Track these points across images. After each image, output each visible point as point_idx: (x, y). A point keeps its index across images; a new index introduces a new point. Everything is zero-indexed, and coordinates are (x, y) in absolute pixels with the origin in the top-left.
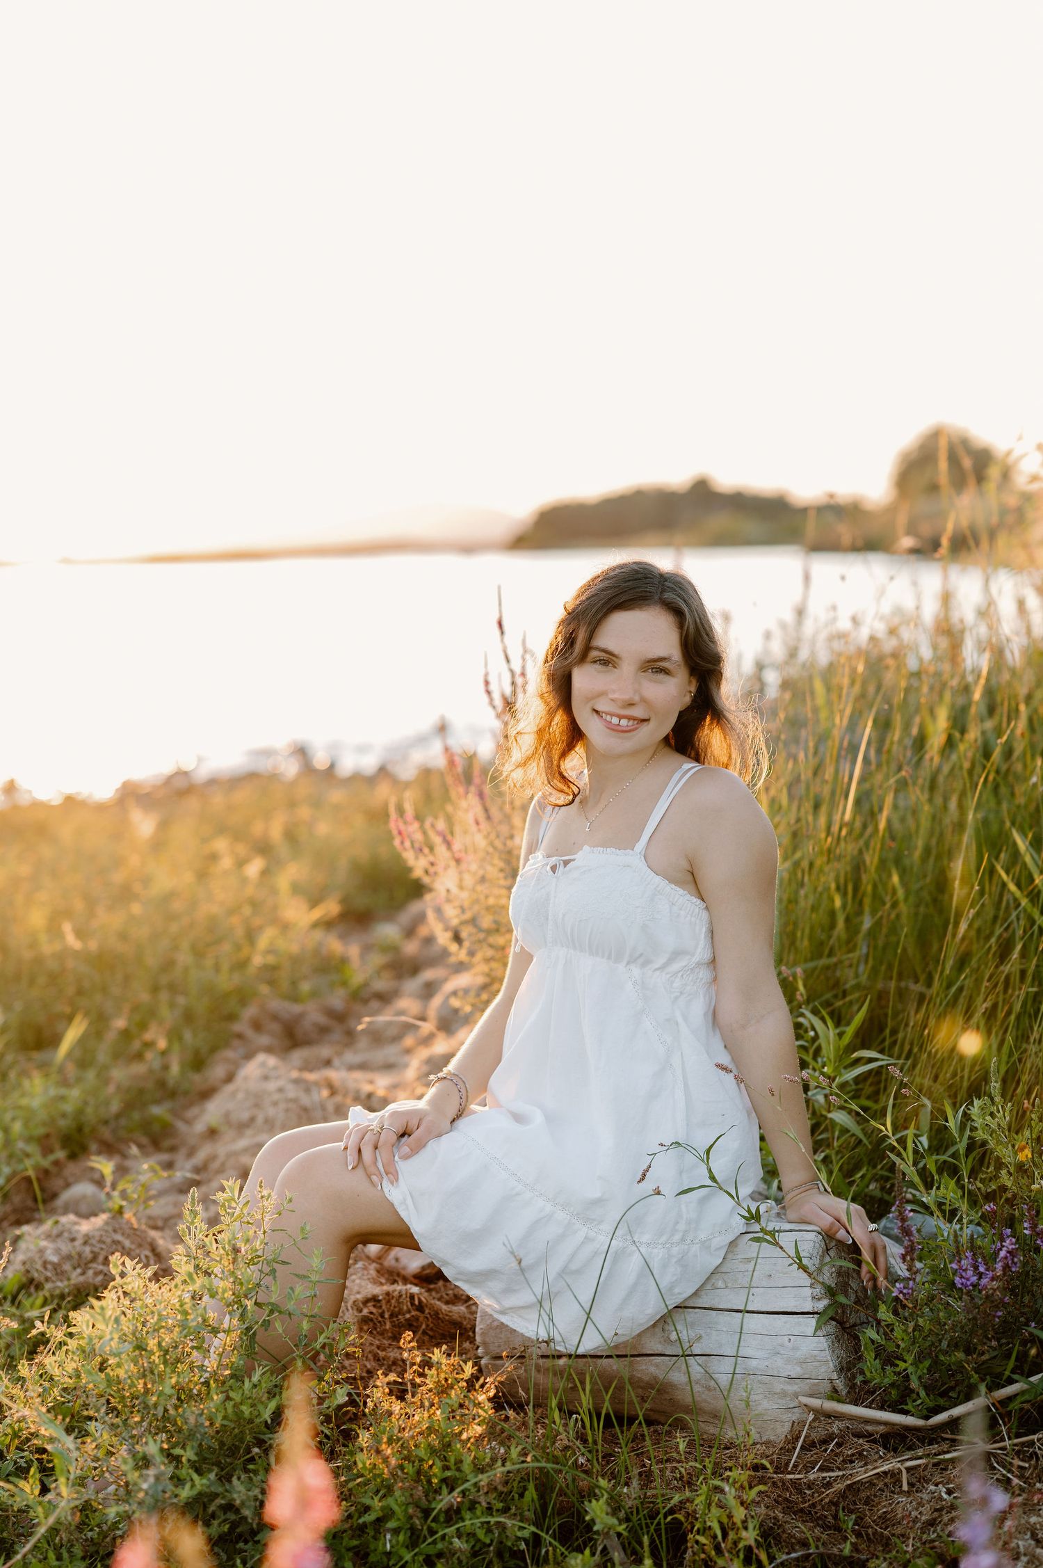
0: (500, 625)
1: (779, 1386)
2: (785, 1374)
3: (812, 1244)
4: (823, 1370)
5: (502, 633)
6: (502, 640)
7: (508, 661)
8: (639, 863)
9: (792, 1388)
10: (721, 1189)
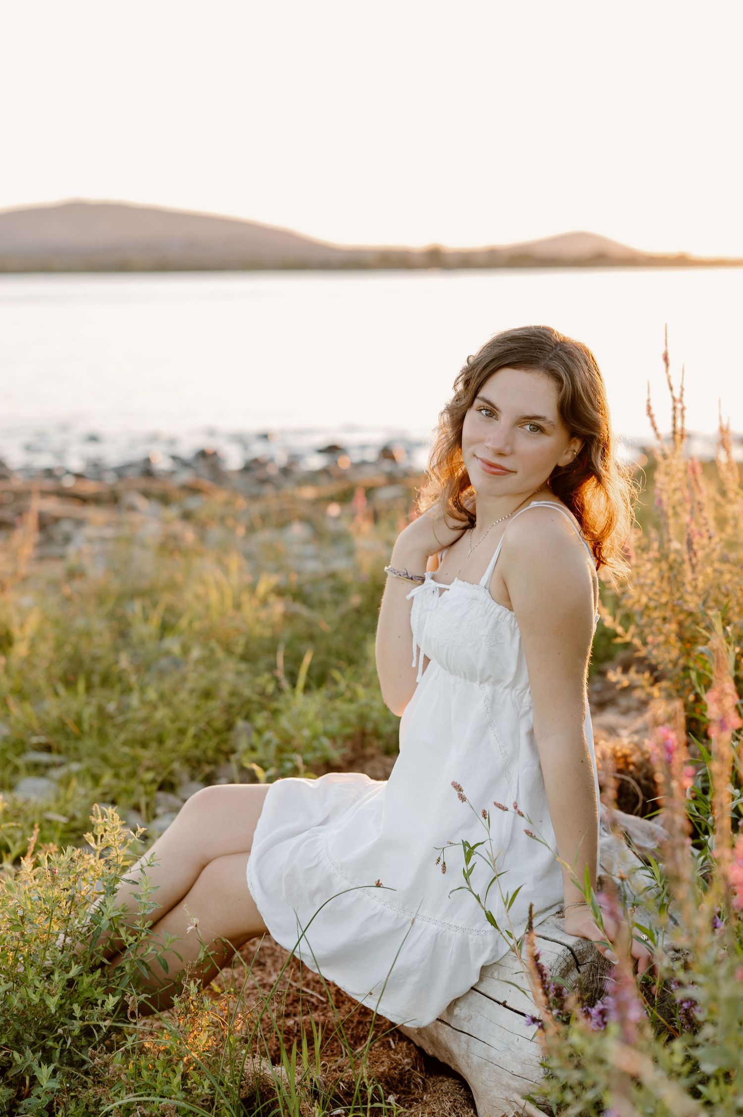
0: (666, 359)
1: (506, 1079)
2: (510, 1070)
3: (556, 956)
4: (536, 1074)
5: (667, 365)
6: (667, 371)
7: (671, 389)
8: (483, 595)
9: (515, 1083)
10: (471, 891)
